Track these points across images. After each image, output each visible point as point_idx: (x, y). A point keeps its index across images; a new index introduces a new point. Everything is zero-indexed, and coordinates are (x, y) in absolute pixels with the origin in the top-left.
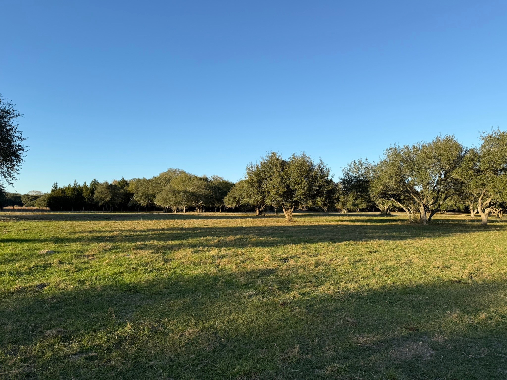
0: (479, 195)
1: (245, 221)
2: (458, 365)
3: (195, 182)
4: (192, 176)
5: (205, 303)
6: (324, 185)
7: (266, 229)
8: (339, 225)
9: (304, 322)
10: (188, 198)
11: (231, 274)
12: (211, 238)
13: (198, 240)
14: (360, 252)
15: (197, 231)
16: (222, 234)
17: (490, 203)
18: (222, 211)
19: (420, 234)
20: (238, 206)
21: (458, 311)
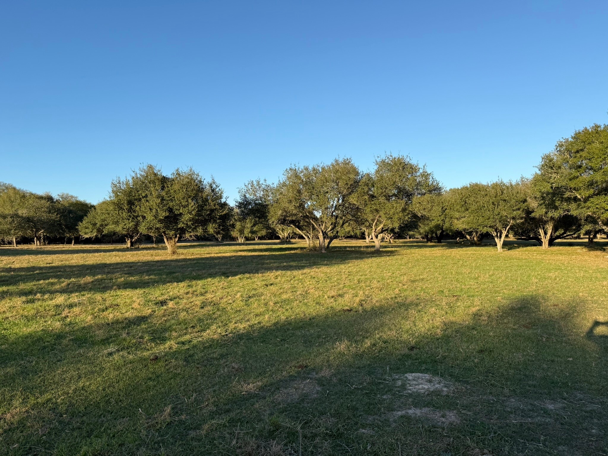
0: (373, 220)
1: (109, 256)
2: (342, 398)
3: (31, 202)
4: (27, 193)
5: (41, 371)
6: (216, 208)
7: (140, 266)
8: (234, 256)
9: (180, 376)
10: (20, 225)
11: (84, 328)
12: (56, 280)
13: (35, 285)
14: (255, 287)
15: (33, 271)
16: (74, 275)
17: (383, 228)
18: (76, 243)
19: (318, 263)
20: (99, 236)
21: (346, 341)
